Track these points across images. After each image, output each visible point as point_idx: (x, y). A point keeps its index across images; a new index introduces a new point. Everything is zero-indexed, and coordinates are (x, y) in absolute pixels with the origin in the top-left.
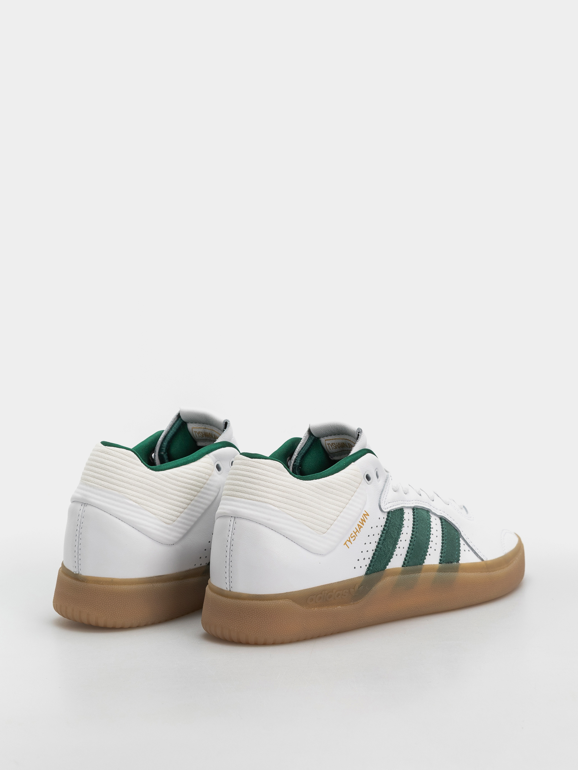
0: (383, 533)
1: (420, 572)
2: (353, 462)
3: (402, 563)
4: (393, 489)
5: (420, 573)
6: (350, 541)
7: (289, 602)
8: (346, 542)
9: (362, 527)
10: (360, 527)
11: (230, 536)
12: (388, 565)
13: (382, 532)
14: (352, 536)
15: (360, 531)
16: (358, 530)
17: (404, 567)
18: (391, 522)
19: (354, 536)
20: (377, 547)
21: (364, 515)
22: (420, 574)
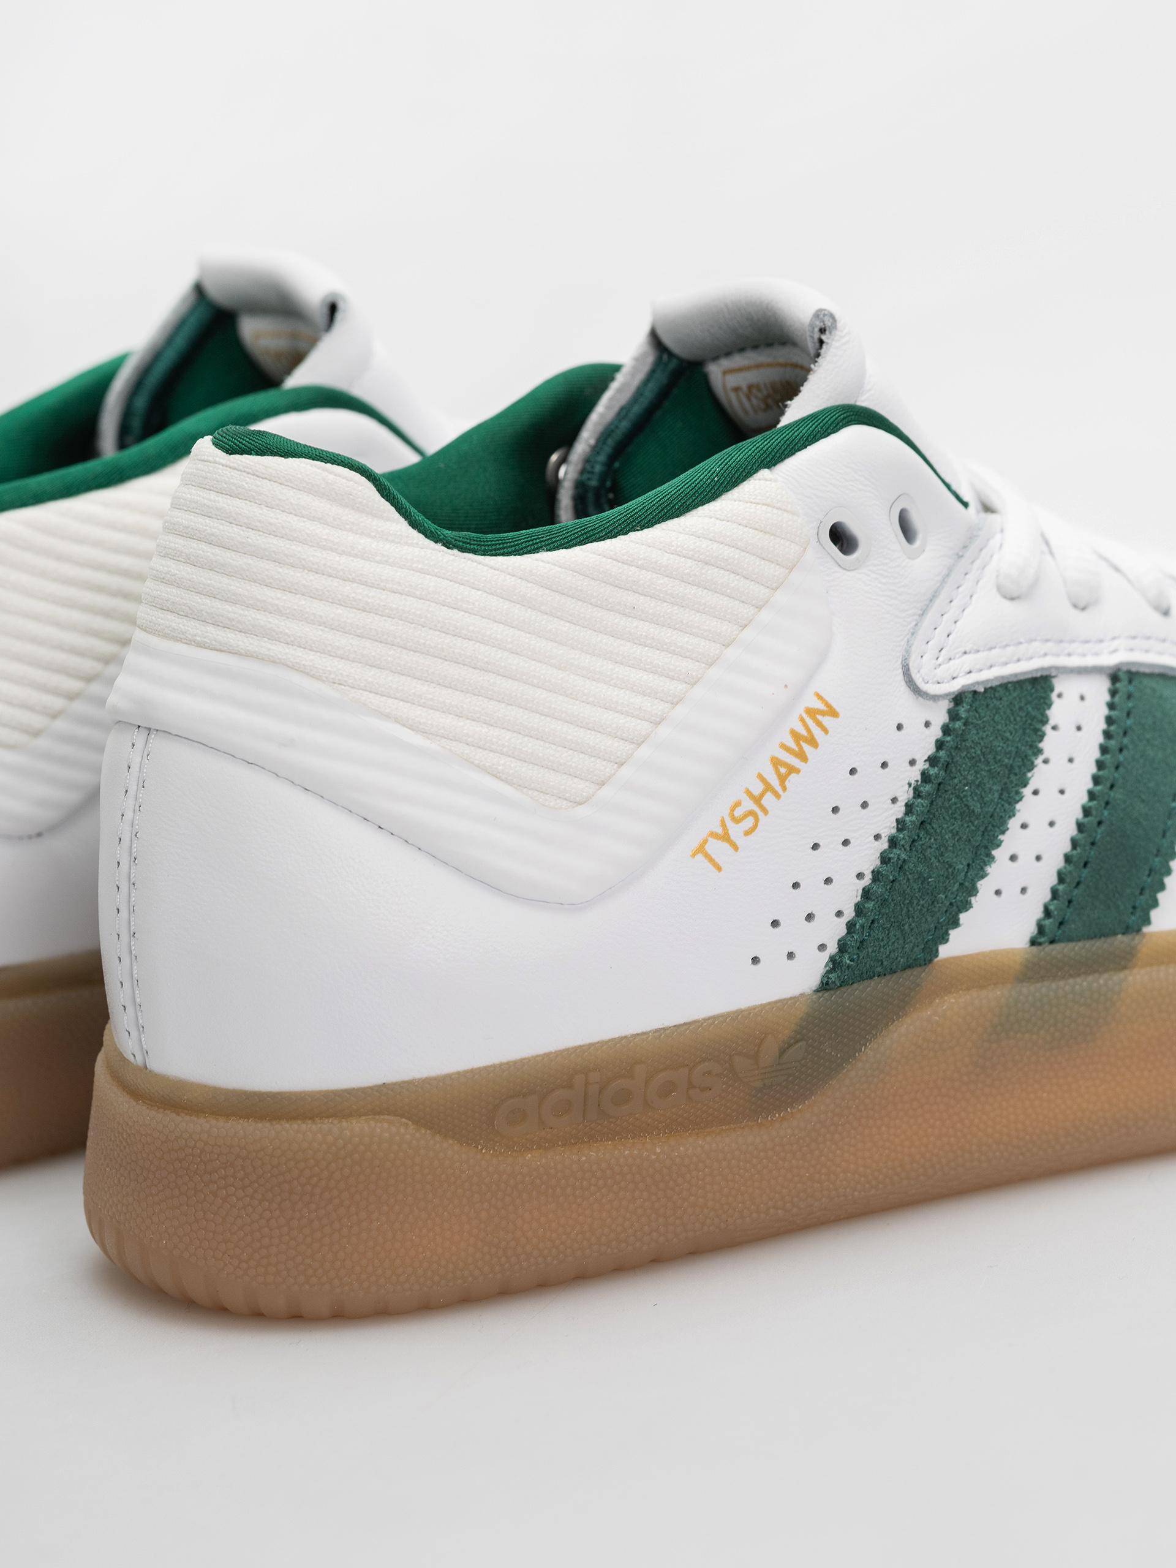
0: (917, 793)
1: (1125, 968)
2: (769, 468)
3: (1031, 929)
4: (999, 589)
5: (1126, 972)
6: (725, 837)
7: (394, 1129)
8: (705, 842)
9: (798, 771)
10: (783, 770)
11: (129, 815)
12: (944, 939)
13: (916, 789)
14: (738, 813)
15: (784, 789)
16: (775, 782)
17: (1040, 944)
18: (969, 743)
19: (751, 813)
20: (884, 859)
21: (811, 712)
22: (1122, 975)
